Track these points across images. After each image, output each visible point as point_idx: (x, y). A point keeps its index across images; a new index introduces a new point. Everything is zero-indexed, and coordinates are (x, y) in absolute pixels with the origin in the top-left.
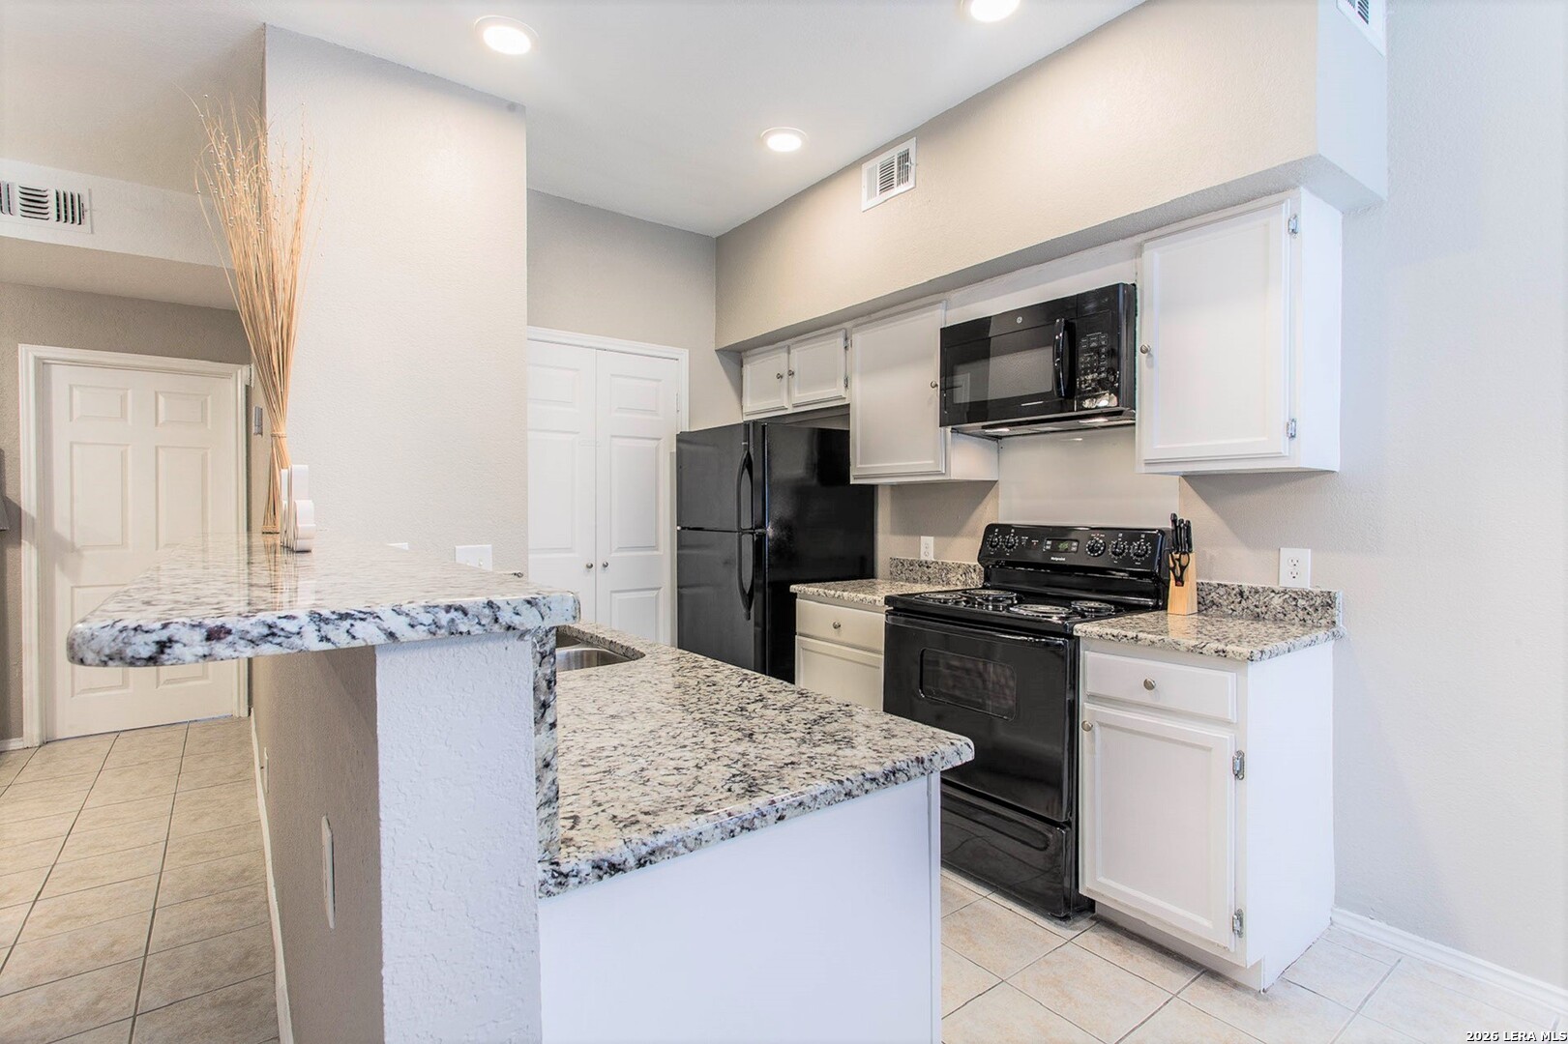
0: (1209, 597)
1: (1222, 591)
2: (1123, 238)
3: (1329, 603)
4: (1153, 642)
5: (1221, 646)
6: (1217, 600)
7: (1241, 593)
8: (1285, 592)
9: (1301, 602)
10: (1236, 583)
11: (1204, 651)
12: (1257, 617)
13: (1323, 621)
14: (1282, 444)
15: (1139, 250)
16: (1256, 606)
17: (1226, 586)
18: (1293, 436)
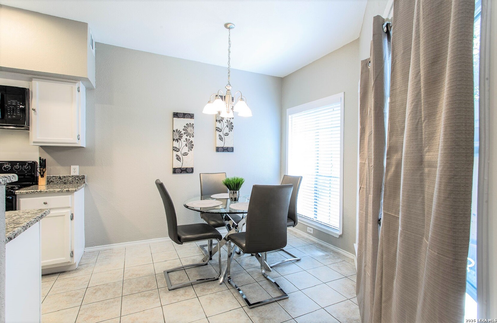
0: (50, 180)
1: (54, 178)
2: (24, 74)
3: (83, 177)
4: (47, 192)
5: (68, 189)
6: (52, 180)
7: (60, 178)
8: (73, 176)
9: (76, 178)
10: (58, 176)
11: (63, 191)
12: (65, 183)
13: (82, 182)
14: (76, 141)
15: (30, 80)
16: (65, 181)
17: (55, 176)
18: (79, 139)
